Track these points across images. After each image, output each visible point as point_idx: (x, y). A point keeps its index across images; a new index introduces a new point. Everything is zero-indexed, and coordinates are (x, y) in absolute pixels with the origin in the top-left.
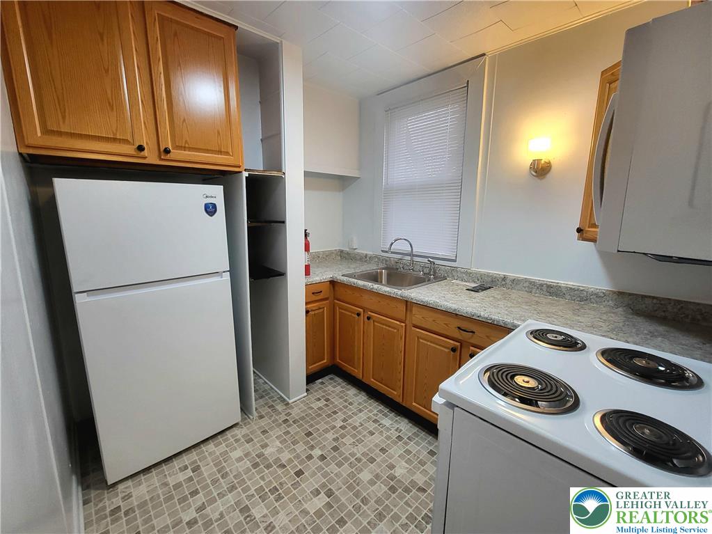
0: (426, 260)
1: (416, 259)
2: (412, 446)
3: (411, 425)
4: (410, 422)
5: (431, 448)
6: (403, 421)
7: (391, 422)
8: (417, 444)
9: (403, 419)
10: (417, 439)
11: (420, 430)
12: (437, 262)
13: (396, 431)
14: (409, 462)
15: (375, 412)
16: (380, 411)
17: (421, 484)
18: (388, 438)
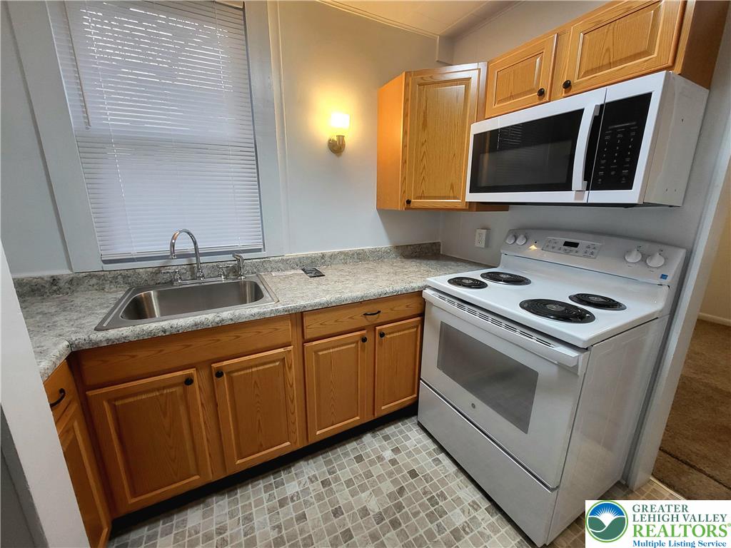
0: (230, 257)
1: (203, 259)
2: (344, 474)
3: (311, 461)
4: (307, 460)
5: (352, 457)
6: (301, 467)
7: (295, 483)
8: (342, 467)
9: (298, 465)
10: (335, 465)
11: (324, 455)
12: (245, 256)
13: (312, 482)
14: (363, 488)
15: (265, 496)
16: (267, 488)
17: (394, 489)
18: (319, 497)
